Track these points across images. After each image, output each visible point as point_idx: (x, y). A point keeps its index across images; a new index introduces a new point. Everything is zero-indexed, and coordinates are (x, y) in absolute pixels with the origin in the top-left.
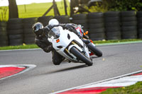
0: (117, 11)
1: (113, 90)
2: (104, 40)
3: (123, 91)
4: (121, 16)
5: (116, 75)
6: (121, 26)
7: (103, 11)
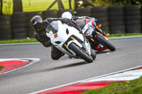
0: (121, 5)
1: (117, 84)
2: (108, 34)
3: (127, 85)
4: (125, 10)
5: (120, 69)
6: (125, 20)
7: (107, 5)
